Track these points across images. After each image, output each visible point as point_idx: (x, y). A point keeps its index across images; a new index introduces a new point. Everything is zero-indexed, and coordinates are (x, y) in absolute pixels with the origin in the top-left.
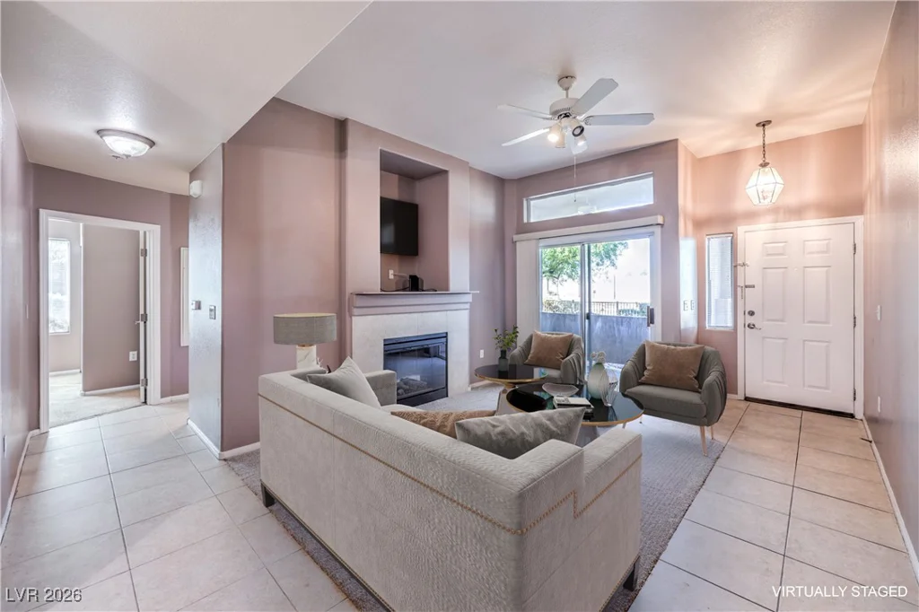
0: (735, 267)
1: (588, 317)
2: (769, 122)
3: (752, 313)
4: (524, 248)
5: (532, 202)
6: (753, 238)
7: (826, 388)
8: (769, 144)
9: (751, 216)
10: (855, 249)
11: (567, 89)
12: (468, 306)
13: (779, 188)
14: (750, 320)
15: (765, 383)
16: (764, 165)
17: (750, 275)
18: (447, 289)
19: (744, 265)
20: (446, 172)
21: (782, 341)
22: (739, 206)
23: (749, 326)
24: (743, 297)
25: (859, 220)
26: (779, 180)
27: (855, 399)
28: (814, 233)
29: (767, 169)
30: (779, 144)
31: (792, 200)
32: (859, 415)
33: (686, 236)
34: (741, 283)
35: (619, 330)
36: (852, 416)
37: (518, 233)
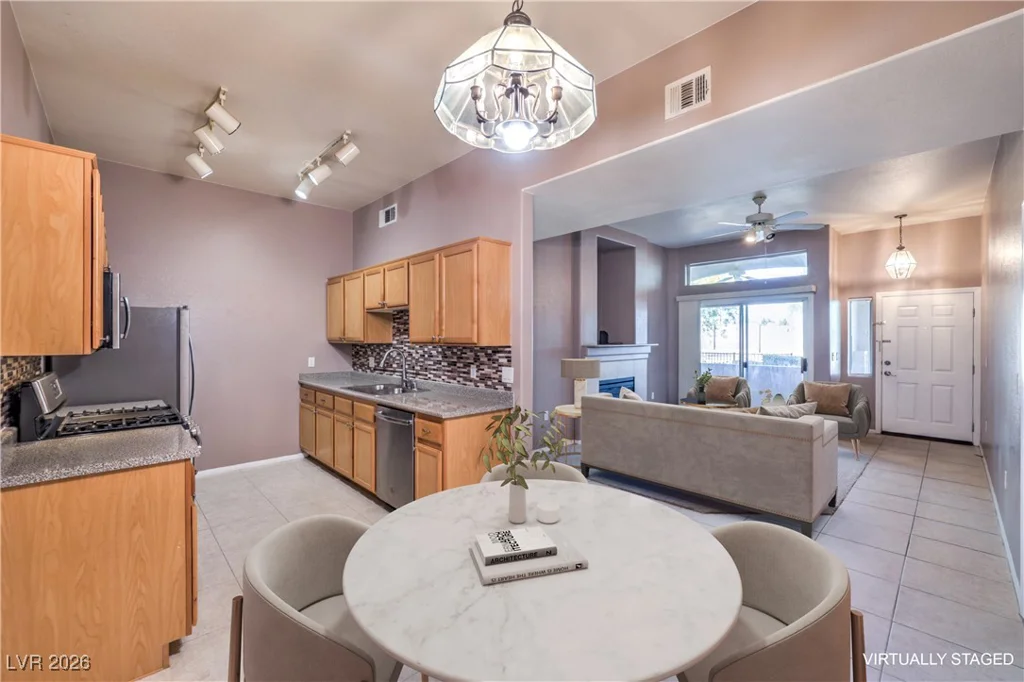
0: (873, 325)
1: (746, 365)
2: (905, 216)
3: (888, 363)
4: (685, 308)
5: (691, 268)
6: (890, 302)
7: (950, 422)
8: (905, 227)
9: (888, 284)
10: (974, 313)
11: (760, 205)
12: (647, 356)
13: (913, 267)
14: (886, 368)
15: (900, 420)
16: (901, 248)
17: (887, 331)
18: (634, 343)
19: (882, 323)
20: (633, 249)
21: (913, 386)
22: (878, 275)
23: (886, 373)
24: (881, 350)
25: (978, 290)
26: (914, 261)
27: (973, 430)
28: (941, 300)
29: (903, 252)
30: (912, 227)
31: (923, 273)
32: (977, 442)
33: (834, 299)
34: (878, 338)
35: (775, 376)
36: (969, 444)
37: (680, 295)
